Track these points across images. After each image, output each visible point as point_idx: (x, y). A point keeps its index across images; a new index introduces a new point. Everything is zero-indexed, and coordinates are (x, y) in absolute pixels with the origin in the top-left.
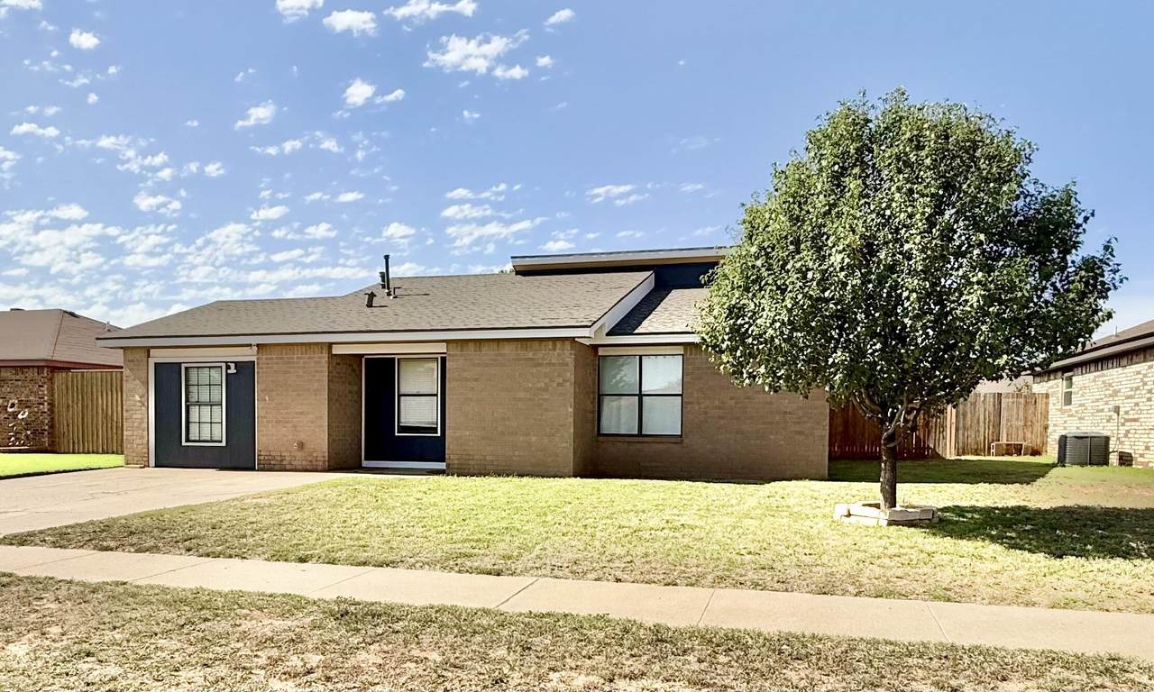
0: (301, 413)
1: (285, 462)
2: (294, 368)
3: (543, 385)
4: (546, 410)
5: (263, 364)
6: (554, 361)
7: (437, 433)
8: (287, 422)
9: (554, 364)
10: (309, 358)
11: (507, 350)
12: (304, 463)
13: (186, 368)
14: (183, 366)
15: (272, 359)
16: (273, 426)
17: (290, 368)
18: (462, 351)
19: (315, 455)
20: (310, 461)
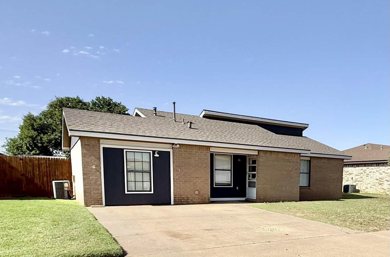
0: (198, 178)
1: (189, 200)
2: (193, 156)
3: (291, 169)
4: (292, 178)
5: (177, 153)
6: (294, 161)
7: (231, 186)
8: (190, 182)
9: (294, 162)
10: (201, 152)
11: (280, 155)
12: (199, 200)
13: (126, 152)
14: (125, 151)
15: (182, 151)
16: (183, 183)
17: (192, 156)
18: (265, 155)
19: (204, 196)
20: (202, 199)
